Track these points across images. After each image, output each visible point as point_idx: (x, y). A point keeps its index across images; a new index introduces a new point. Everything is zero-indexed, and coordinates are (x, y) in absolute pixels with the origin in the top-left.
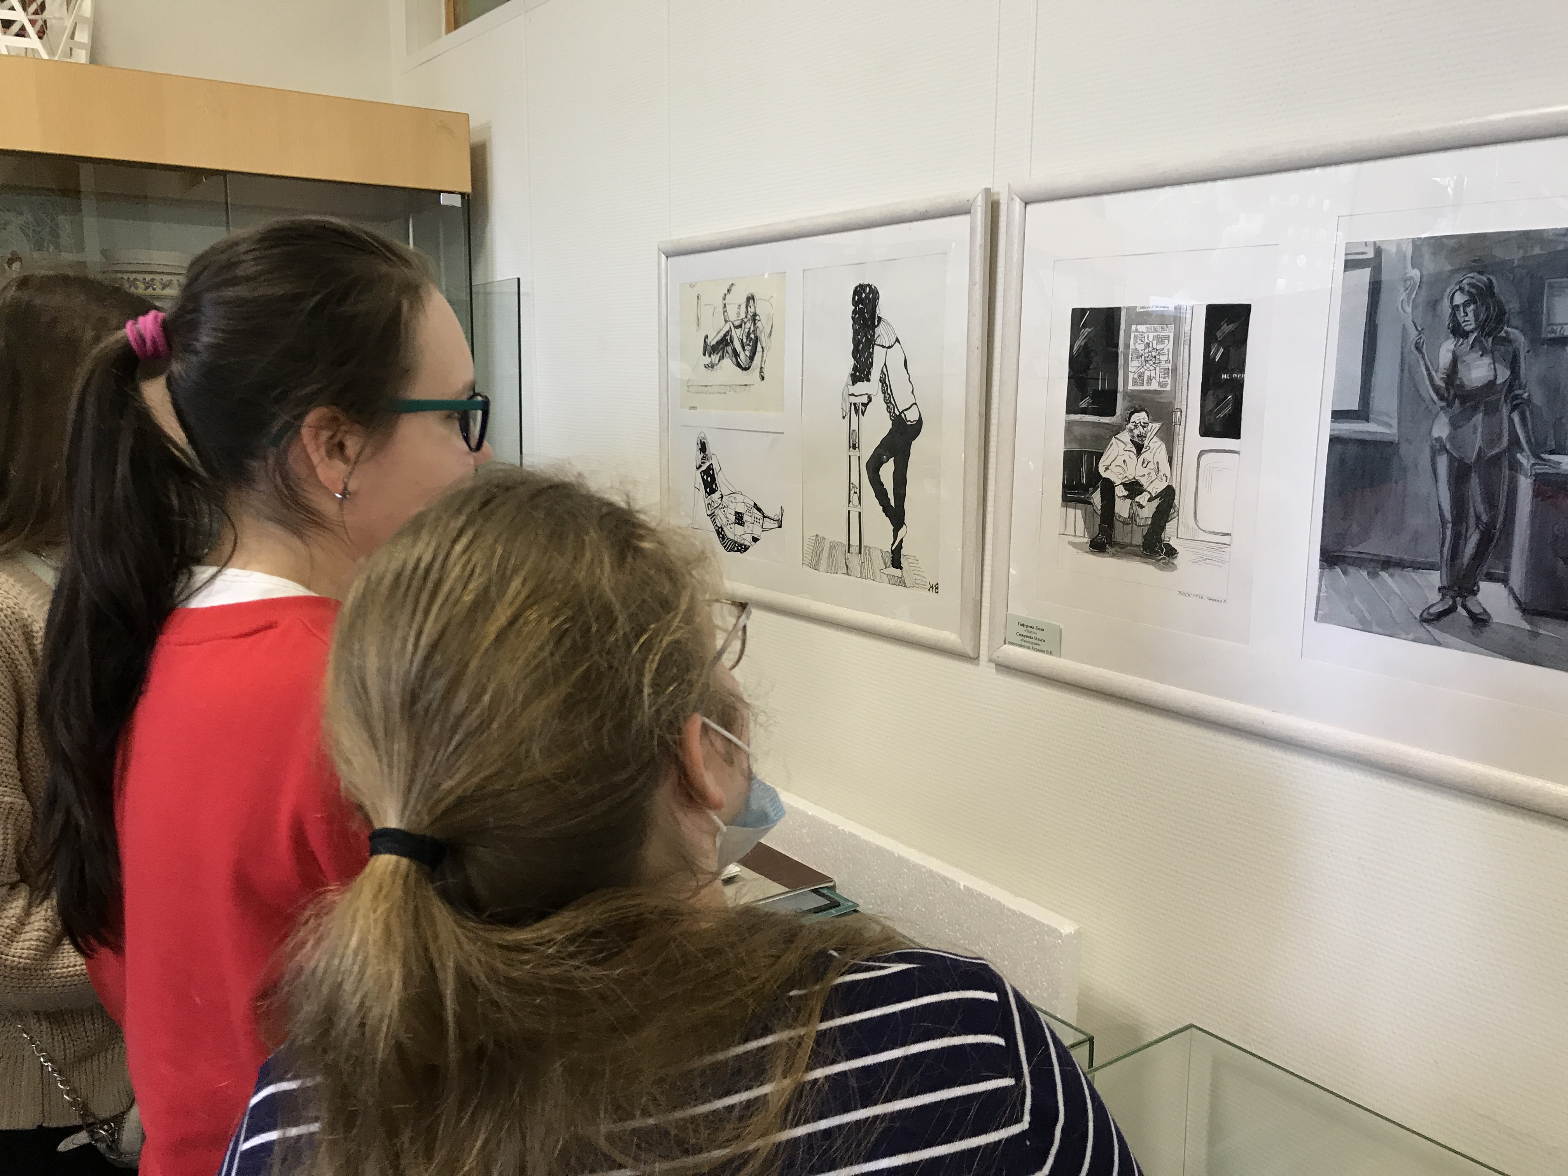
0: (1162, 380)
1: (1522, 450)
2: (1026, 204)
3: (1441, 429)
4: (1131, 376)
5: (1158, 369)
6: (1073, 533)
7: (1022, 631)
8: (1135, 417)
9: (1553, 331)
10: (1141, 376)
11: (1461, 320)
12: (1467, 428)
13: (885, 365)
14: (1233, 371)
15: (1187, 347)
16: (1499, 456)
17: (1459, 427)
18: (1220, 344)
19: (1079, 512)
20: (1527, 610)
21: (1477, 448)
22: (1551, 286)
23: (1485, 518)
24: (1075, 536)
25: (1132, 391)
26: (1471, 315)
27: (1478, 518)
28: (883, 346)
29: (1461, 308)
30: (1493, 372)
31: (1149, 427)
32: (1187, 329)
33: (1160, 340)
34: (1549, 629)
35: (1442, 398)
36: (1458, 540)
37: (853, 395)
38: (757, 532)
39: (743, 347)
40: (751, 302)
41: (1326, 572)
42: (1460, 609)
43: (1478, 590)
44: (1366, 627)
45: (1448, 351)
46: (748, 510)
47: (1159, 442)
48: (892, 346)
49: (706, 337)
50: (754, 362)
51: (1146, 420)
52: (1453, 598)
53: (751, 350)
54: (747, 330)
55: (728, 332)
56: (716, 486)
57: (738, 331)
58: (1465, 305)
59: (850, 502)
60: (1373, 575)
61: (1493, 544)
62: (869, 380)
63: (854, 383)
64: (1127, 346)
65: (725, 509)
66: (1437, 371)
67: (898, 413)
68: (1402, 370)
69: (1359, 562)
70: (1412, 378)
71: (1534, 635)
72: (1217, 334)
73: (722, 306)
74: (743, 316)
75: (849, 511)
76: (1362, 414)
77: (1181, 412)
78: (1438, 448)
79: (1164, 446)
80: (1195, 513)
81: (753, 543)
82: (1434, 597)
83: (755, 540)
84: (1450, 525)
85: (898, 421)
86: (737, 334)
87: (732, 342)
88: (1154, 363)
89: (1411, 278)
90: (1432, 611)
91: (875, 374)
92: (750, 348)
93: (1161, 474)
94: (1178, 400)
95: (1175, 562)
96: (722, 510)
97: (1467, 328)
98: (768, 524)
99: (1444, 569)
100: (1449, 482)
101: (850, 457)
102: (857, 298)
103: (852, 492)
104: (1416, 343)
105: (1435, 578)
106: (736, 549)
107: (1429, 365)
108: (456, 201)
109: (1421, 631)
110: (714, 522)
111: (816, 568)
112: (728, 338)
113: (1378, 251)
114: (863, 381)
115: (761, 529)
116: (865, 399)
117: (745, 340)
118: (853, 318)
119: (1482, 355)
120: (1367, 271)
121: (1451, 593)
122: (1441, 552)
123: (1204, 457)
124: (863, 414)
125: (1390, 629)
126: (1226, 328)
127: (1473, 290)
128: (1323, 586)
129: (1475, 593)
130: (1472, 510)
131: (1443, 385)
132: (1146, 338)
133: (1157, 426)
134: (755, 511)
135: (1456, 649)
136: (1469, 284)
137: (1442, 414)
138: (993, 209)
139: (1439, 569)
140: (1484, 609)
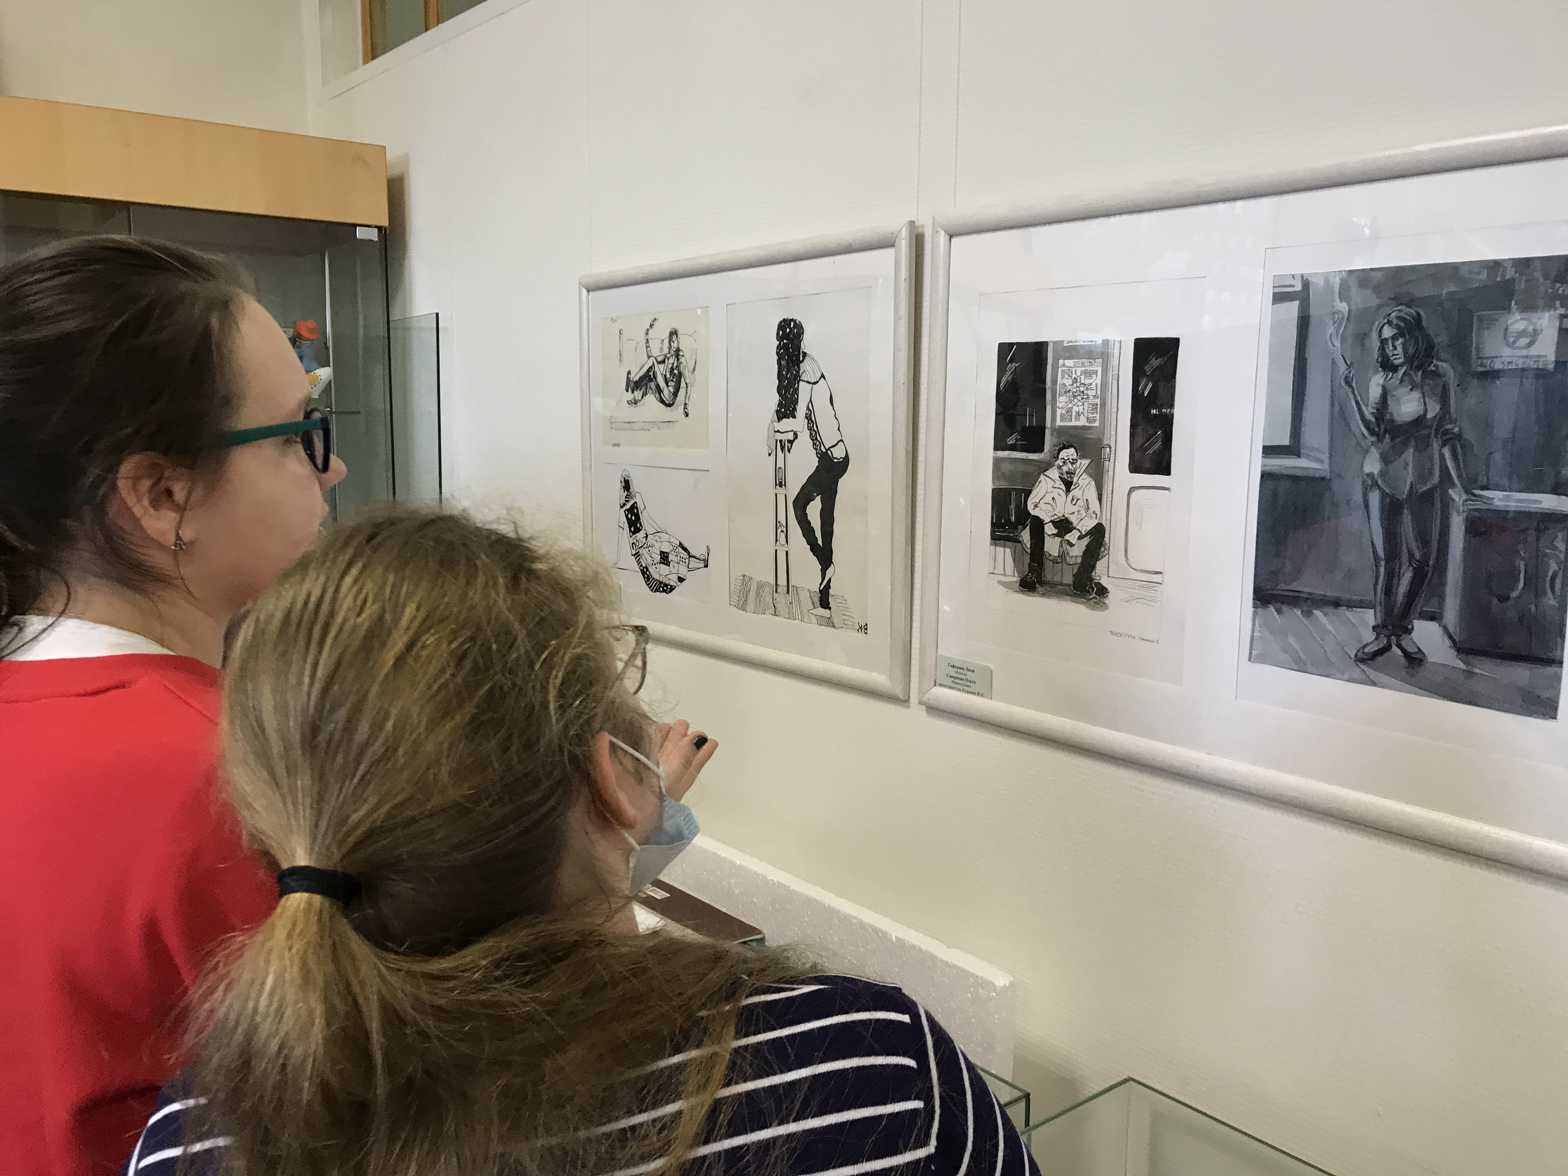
0: (1090, 415)
1: (1453, 485)
2: (951, 237)
3: (1373, 465)
4: (1059, 412)
5: (1086, 404)
6: (1002, 572)
7: (953, 672)
8: (1064, 454)
9: (1482, 365)
10: (1069, 411)
11: (1390, 354)
12: (1398, 463)
13: (811, 401)
14: (1161, 406)
15: (1115, 382)
16: (1431, 492)
17: (1391, 462)
18: (1149, 379)
19: (1008, 551)
20: (1462, 649)
21: (1408, 483)
22: (1480, 319)
23: (1417, 555)
24: (1005, 575)
25: (1060, 427)
26: (1400, 349)
27: (1411, 554)
28: (808, 382)
29: (1390, 342)
30: (1422, 407)
31: (1078, 464)
32: (1116, 363)
33: (1088, 374)
34: (1485, 669)
35: (1372, 433)
36: (1392, 576)
37: (778, 431)
38: (683, 571)
39: (667, 383)
40: (674, 337)
41: (1260, 610)
42: (1394, 648)
43: (1413, 628)
44: (1302, 668)
45: (1378, 384)
46: (674, 550)
47: (1089, 479)
48: (817, 382)
49: (629, 373)
50: (678, 398)
51: (1075, 457)
52: (1388, 637)
53: (675, 386)
54: (670, 366)
55: (651, 367)
56: (641, 525)
57: (661, 366)
58: (1394, 338)
59: (777, 540)
60: (1308, 614)
61: (1426, 582)
62: (794, 417)
63: (779, 419)
64: (1054, 382)
65: (650, 548)
66: (1367, 406)
67: (824, 451)
68: (1332, 404)
69: (1293, 600)
70: (1342, 411)
71: (1469, 674)
72: (1146, 368)
73: (644, 342)
74: (666, 351)
75: (776, 550)
76: (1293, 449)
77: (1110, 448)
78: (1370, 483)
79: (1093, 483)
80: (1126, 551)
81: (679, 583)
82: (1369, 636)
83: (681, 580)
84: (1383, 563)
85: (824, 457)
86: (660, 370)
87: (655, 377)
88: (1082, 398)
89: (1339, 312)
90: (1366, 650)
91: (801, 409)
92: (673, 384)
93: (1091, 511)
94: (1107, 435)
95: (1106, 601)
96: (647, 550)
97: (1397, 362)
98: (694, 563)
99: (1378, 608)
100: (1381, 519)
101: (776, 494)
102: (781, 332)
103: (779, 531)
104: (1346, 377)
105: (1370, 617)
106: (661, 589)
107: (1359, 398)
108: (373, 235)
109: (1356, 672)
110: (639, 562)
111: (743, 608)
112: (651, 373)
113: (1306, 284)
114: (789, 418)
115: (687, 569)
116: (791, 436)
117: (668, 376)
118: (777, 353)
119: (1411, 390)
120: (1296, 304)
121: (1386, 632)
122: (1375, 590)
123: (1133, 494)
124: (789, 451)
125: (1323, 667)
126: (1155, 362)
127: (1402, 324)
128: (1257, 625)
129: (1409, 631)
130: (1404, 548)
131: (1373, 420)
132: (1074, 372)
133: (1086, 462)
134: (681, 550)
135: (1390, 689)
136: (1398, 317)
137: (1373, 449)
138: (918, 242)
139: (1373, 607)
140: (1419, 649)
